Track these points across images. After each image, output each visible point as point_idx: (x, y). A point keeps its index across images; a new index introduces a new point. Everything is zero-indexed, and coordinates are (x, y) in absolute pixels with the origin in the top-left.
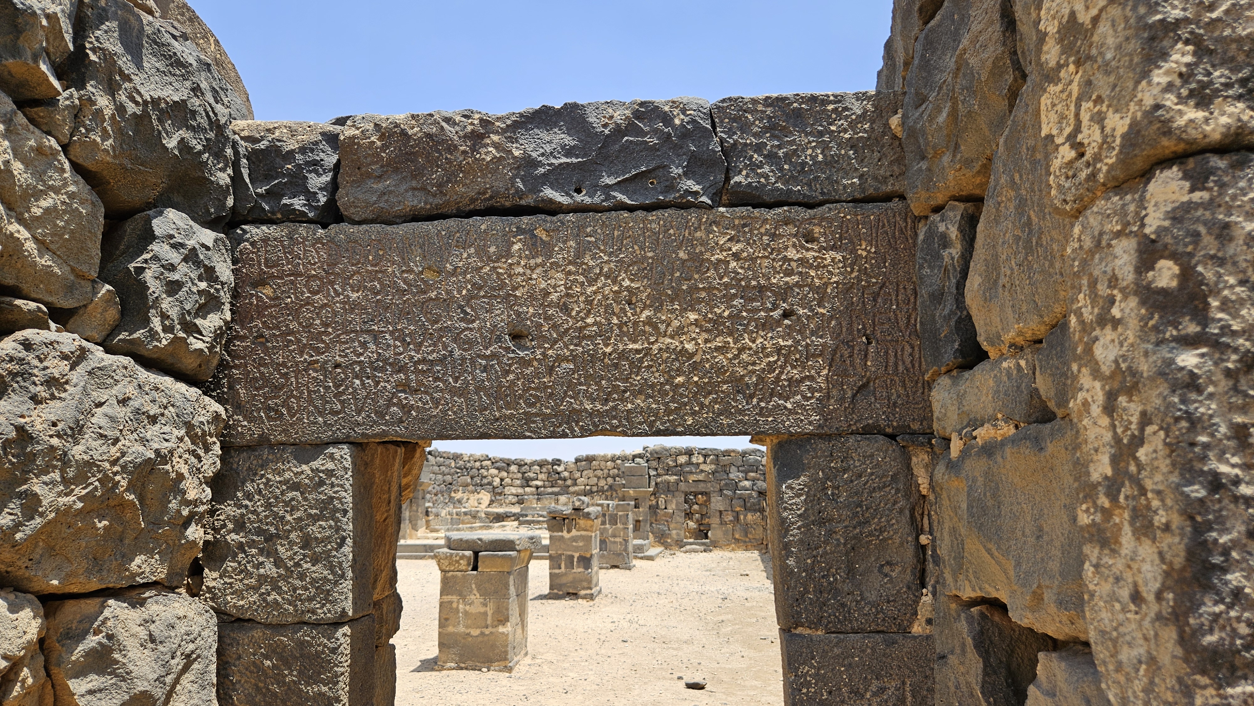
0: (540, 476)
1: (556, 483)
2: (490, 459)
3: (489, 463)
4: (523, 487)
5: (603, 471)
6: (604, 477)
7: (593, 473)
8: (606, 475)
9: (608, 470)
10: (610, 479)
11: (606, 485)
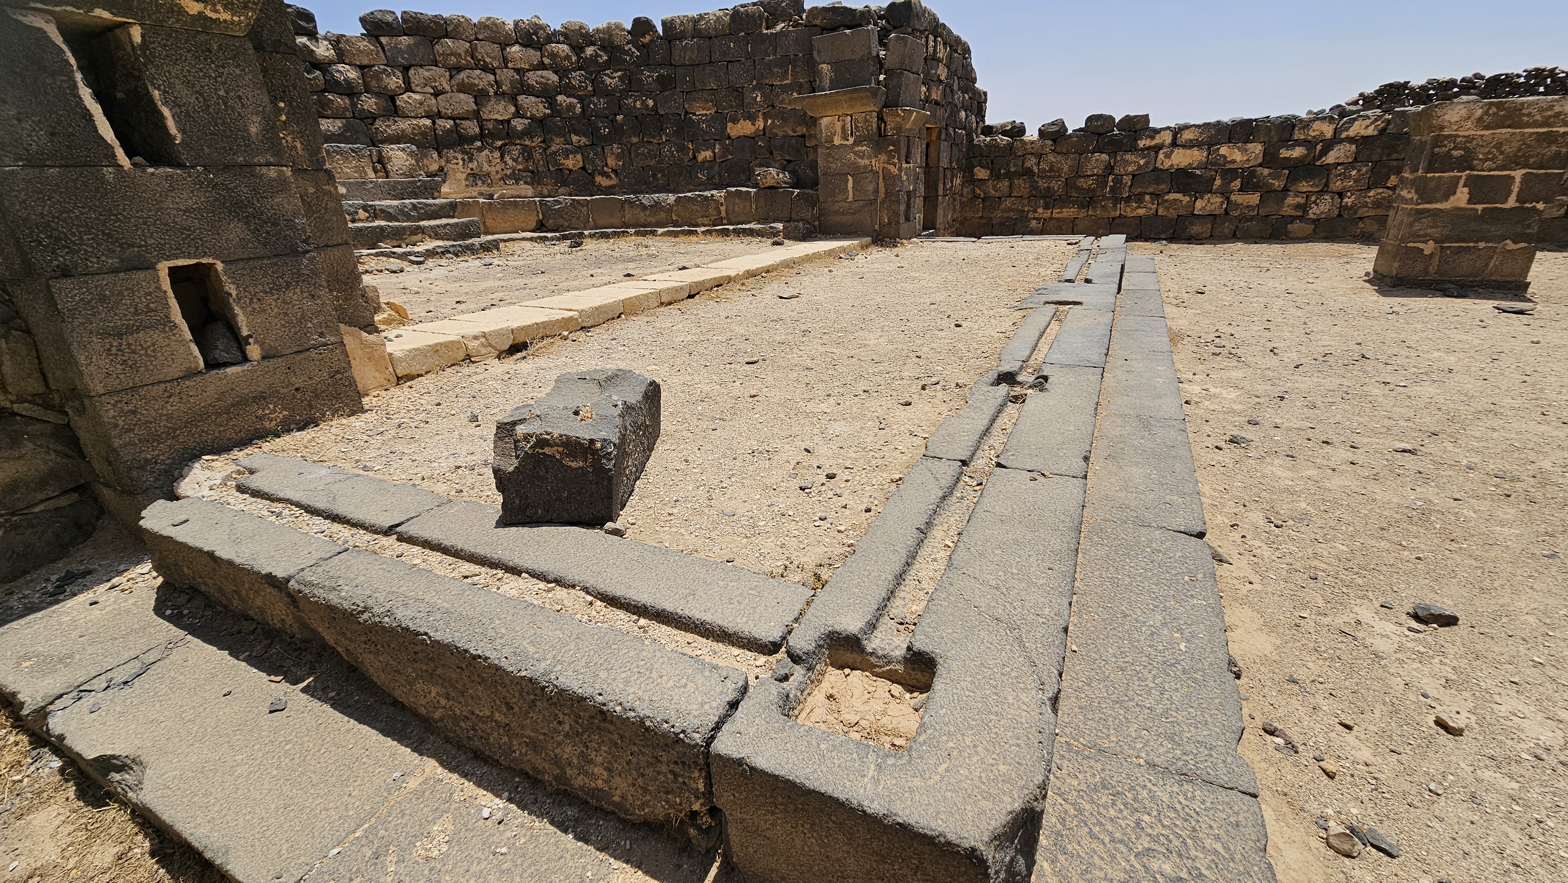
5: (495, 74)
6: (504, 93)
7: (451, 77)
8: (512, 88)
9: (517, 71)
10: (533, 99)
11: (518, 114)
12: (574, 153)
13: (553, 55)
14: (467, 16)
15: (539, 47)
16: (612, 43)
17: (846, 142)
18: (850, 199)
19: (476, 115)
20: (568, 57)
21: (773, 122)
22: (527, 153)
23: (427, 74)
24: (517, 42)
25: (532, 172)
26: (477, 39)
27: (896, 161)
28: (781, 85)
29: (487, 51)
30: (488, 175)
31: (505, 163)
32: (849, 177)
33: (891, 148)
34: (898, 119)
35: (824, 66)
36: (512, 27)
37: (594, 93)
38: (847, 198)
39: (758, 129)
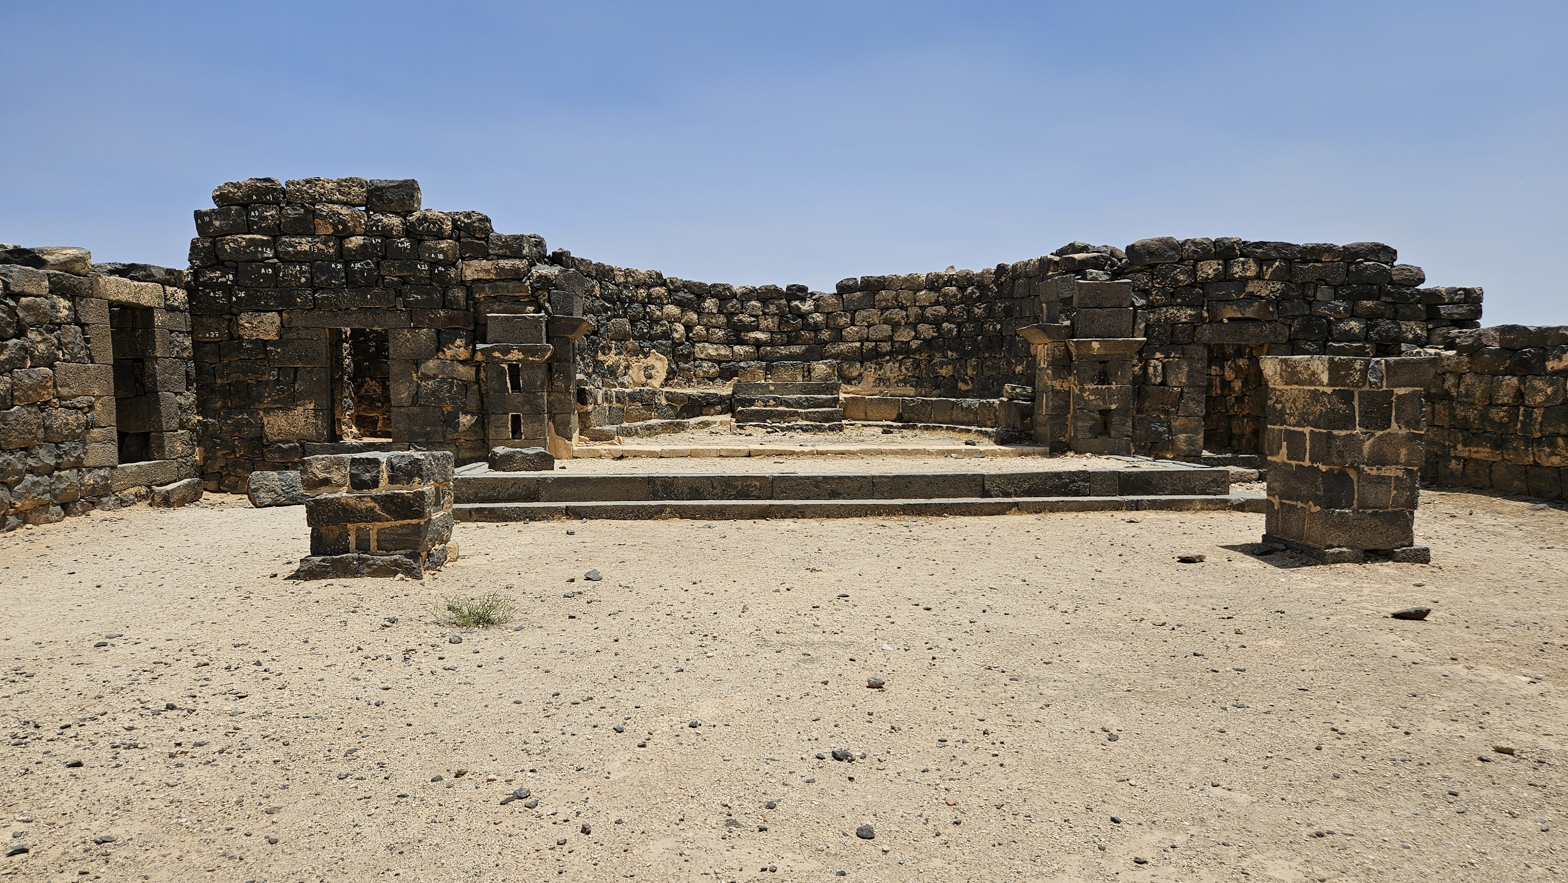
0: (763, 324)
1: (798, 337)
2: (664, 283)
3: (662, 290)
4: (728, 343)
5: (907, 311)
6: (910, 323)
7: (882, 314)
8: (916, 319)
9: (921, 307)
10: (927, 326)
11: (915, 338)
12: (949, 363)
13: (945, 295)
14: (898, 274)
15: (938, 290)
16: (983, 283)
19: (891, 338)
20: (955, 295)
22: (917, 364)
23: (866, 314)
24: (925, 288)
25: (918, 378)
26: (901, 289)
29: (905, 296)
30: (889, 379)
31: (901, 371)
36: (924, 279)
37: (968, 320)
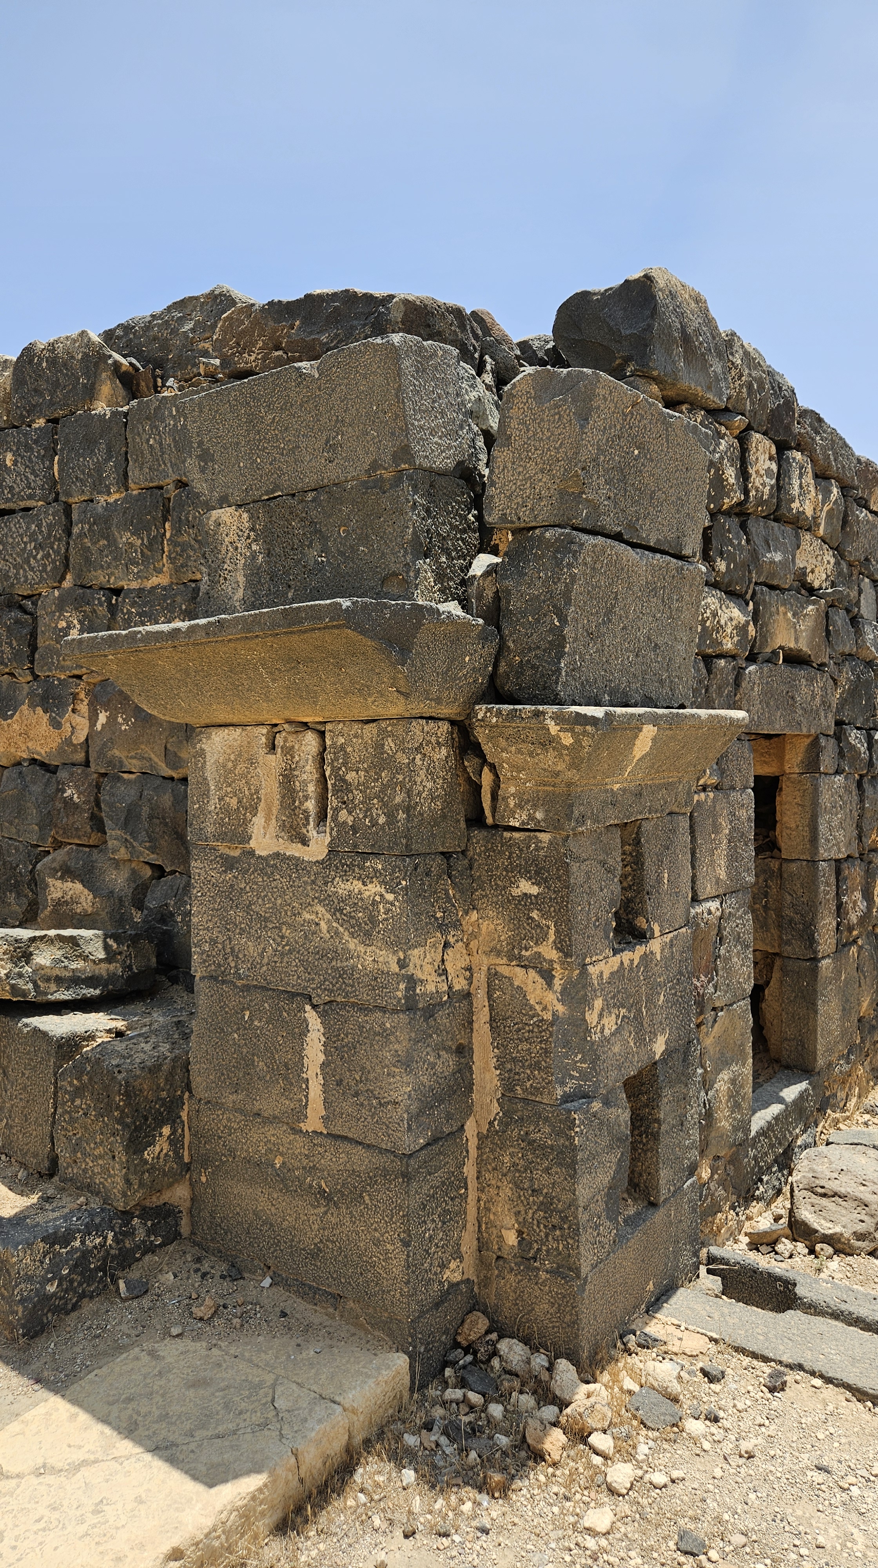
17: (295, 850)
18: (313, 1122)
21: (112, 720)
27: (549, 952)
28: (141, 590)
32: (311, 1016)
33: (526, 887)
34: (549, 759)
35: (226, 515)
38: (300, 1113)
39: (68, 742)
